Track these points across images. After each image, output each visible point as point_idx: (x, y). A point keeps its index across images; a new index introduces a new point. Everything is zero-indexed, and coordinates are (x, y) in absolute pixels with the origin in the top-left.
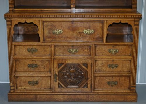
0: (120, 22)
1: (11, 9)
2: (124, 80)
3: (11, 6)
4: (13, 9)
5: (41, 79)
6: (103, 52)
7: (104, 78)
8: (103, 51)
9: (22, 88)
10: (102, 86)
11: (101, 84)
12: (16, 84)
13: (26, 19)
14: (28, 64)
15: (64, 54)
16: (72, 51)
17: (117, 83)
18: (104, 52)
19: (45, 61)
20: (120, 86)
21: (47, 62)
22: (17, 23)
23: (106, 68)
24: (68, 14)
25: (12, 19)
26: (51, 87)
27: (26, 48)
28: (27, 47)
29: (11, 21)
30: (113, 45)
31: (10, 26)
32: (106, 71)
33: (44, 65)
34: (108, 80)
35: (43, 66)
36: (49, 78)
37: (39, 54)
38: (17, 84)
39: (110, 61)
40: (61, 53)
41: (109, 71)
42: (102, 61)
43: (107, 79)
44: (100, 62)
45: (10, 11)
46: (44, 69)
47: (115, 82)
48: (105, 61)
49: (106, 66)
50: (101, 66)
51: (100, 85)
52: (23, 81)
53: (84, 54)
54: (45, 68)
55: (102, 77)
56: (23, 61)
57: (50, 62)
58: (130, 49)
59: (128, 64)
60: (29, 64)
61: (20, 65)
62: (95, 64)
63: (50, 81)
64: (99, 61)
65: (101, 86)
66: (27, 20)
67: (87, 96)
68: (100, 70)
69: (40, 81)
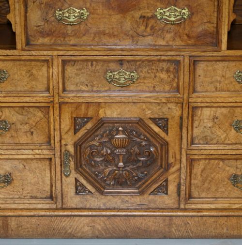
5: (21, 166)
6: (217, 81)
7: (221, 163)
8: (219, 78)
10: (213, 188)
11: (211, 181)
15: (93, 86)
16: (117, 77)
18: (220, 82)
19: (31, 109)
21: (40, 114)
23: (225, 131)
26: (51, 192)
32: (226, 142)
33: (31, 122)
34: (232, 171)
35: (27, 127)
36: (47, 163)
37: (13, 89)
40: (82, 83)
41: (237, 141)
42: (214, 109)
43: (228, 168)
44: (207, 112)
46: (29, 134)
48: (223, 109)
49: (227, 124)
50: (210, 124)
51: (206, 185)
53: (157, 89)
54: (32, 133)
55: (213, 161)
57: (48, 113)
62: (193, 120)
63: (48, 175)
64: (205, 109)
65: (209, 189)
67: (164, 220)
68: (207, 139)
69: (16, 175)
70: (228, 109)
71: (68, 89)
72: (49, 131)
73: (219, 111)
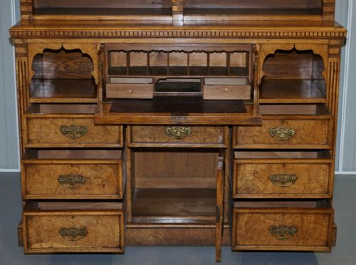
0: (294, 48)
1: (26, 17)
2: (315, 223)
3: (24, 9)
4: (30, 17)
5: (95, 221)
6: (255, 136)
7: (262, 216)
8: (256, 134)
9: (44, 245)
10: (255, 238)
11: (253, 231)
12: (27, 235)
13: (63, 41)
14: (58, 174)
15: (155, 139)
17: (297, 231)
18: (257, 136)
19: (104, 166)
20: (304, 238)
21: (110, 170)
22: (41, 51)
23: (264, 184)
24: (168, 28)
25: (29, 41)
27: (56, 126)
28: (60, 122)
29: (26, 46)
30: (282, 117)
31: (24, 59)
32: (266, 192)
33: (103, 176)
34: (271, 223)
35: (99, 181)
36: (117, 218)
37: (91, 141)
38: (30, 235)
39: (275, 166)
41: (274, 192)
42: (255, 165)
43: (268, 221)
44: (249, 168)
45: (23, 20)
47: (289, 228)
48: (262, 165)
49: (266, 178)
50: (251, 178)
51: (249, 235)
52: (46, 228)
53: (207, 141)
54: (104, 186)
55: (255, 215)
56: (46, 166)
57: (117, 169)
58: (327, 129)
59: (324, 173)
60: (63, 174)
61: (37, 177)
62: (237, 174)
63: (118, 228)
64: (247, 165)
65: (251, 238)
66: (66, 43)
68: (249, 190)
69: (90, 229)
70: (266, 165)
71: (135, 140)
72: (118, 184)
73: (259, 167)
